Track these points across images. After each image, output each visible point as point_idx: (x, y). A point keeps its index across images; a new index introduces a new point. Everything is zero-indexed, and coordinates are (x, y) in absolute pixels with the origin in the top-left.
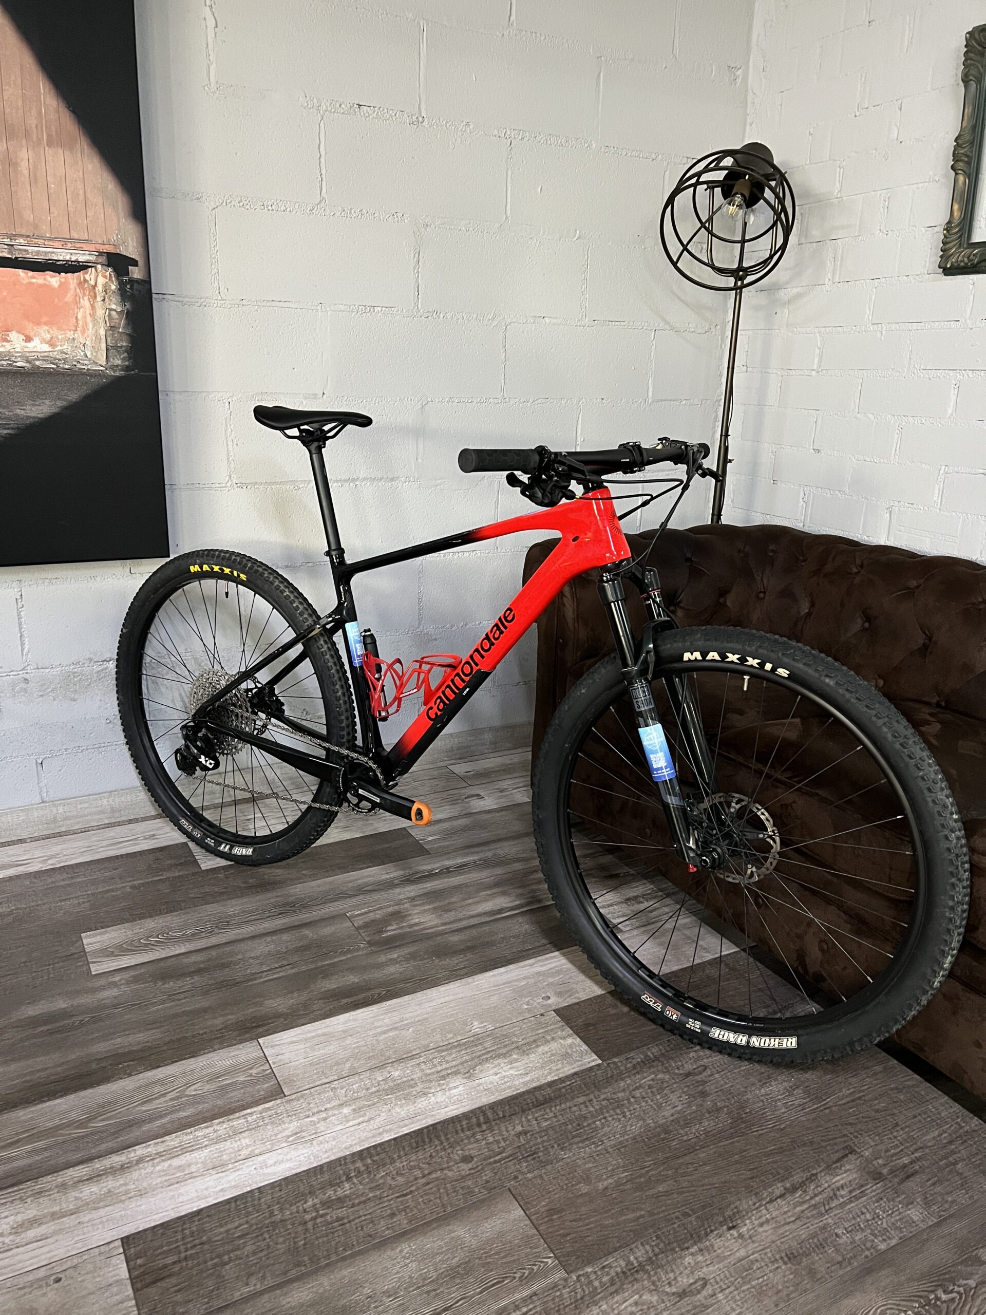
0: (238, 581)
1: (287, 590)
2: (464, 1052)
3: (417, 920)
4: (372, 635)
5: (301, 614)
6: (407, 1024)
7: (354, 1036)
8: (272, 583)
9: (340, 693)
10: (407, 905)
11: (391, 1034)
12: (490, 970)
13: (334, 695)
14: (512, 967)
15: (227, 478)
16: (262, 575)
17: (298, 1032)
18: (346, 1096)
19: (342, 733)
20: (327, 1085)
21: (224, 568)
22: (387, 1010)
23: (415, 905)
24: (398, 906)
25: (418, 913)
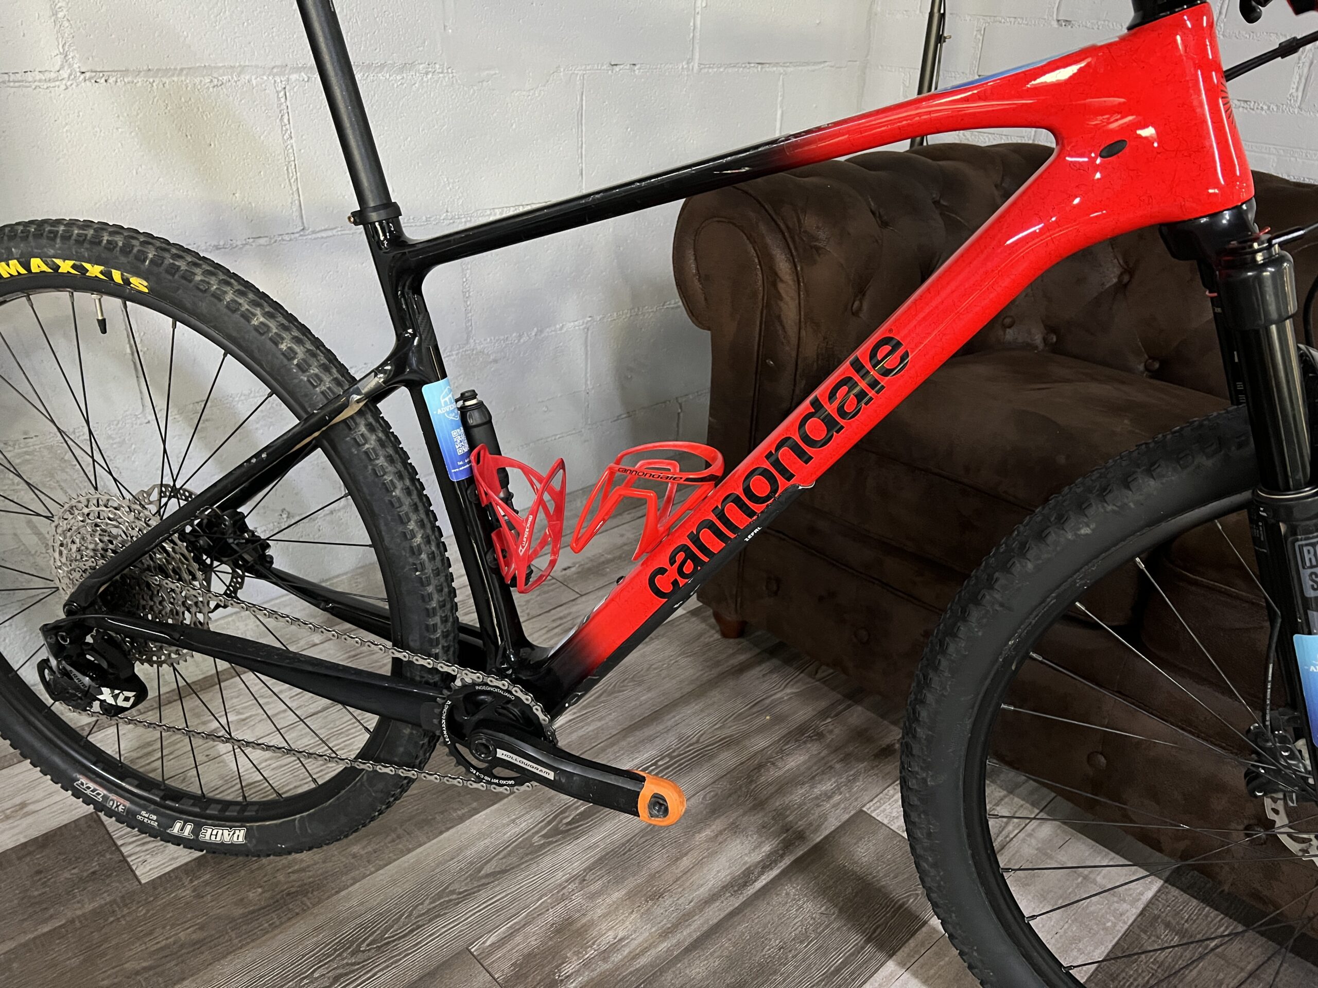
0: (125, 294)
1: (258, 311)
4: (480, 405)
5: (302, 368)
8: (218, 297)
9: (418, 540)
10: (578, 899)
13: (406, 544)
15: (59, 59)
16: (188, 277)
19: (431, 622)
21: (87, 266)
23: (592, 897)
24: (562, 904)
25: (605, 916)
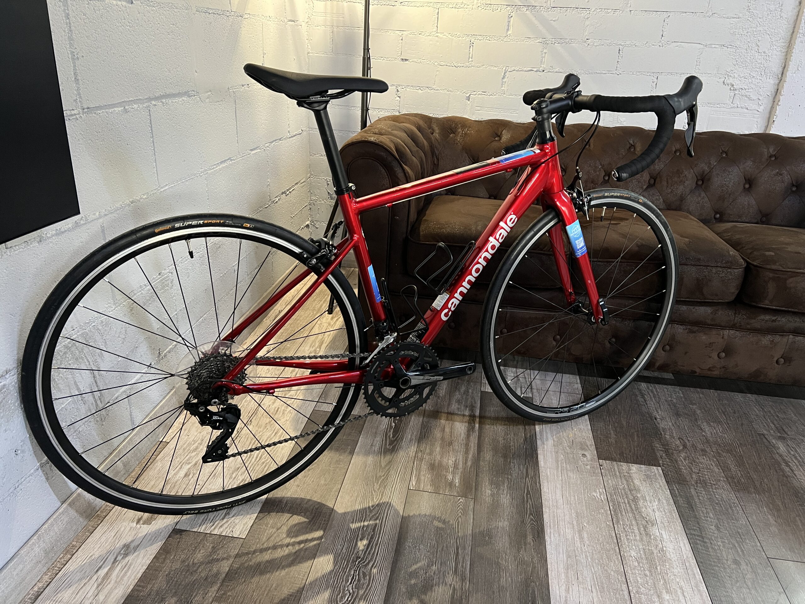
2: (624, 513)
3: (451, 462)
6: (578, 524)
7: (577, 554)
10: (427, 457)
11: (585, 535)
12: (537, 462)
14: (539, 452)
17: (555, 582)
18: (650, 590)
20: (632, 594)
22: (554, 526)
23: (430, 454)
24: (423, 462)
25: (442, 457)
